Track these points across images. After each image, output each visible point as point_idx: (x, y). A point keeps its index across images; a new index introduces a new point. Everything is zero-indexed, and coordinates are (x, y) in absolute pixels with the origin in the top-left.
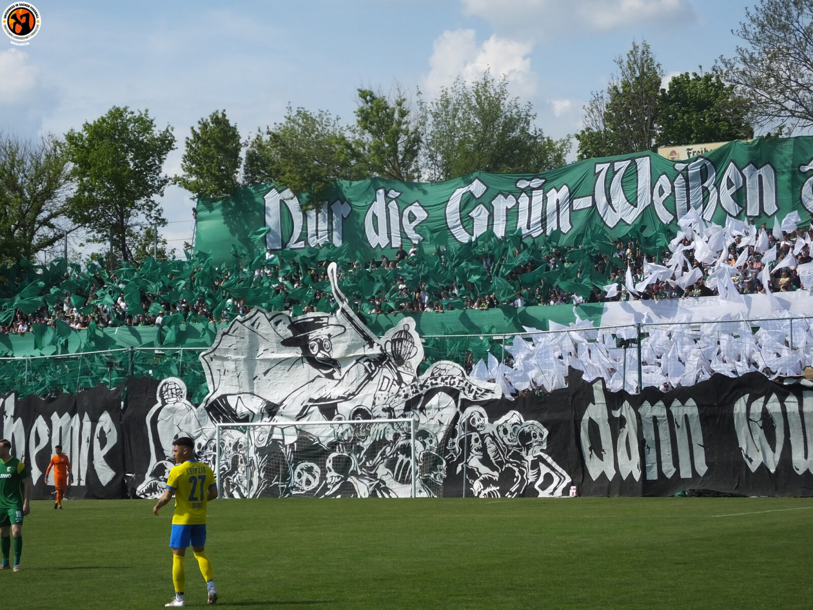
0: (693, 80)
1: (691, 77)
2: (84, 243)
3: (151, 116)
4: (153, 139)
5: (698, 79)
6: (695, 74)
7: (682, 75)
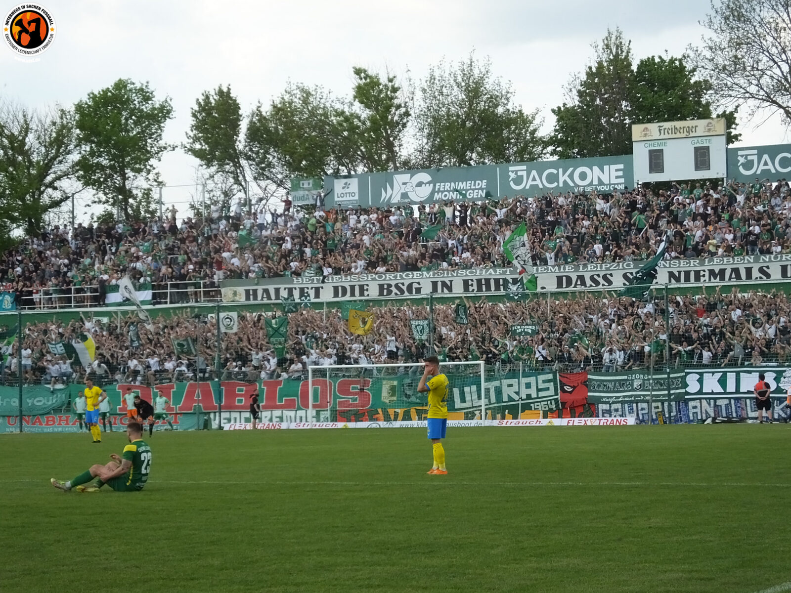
0: (659, 62)
1: (657, 60)
2: (90, 204)
3: (151, 88)
4: (154, 109)
5: (663, 61)
6: (660, 57)
7: (649, 58)
